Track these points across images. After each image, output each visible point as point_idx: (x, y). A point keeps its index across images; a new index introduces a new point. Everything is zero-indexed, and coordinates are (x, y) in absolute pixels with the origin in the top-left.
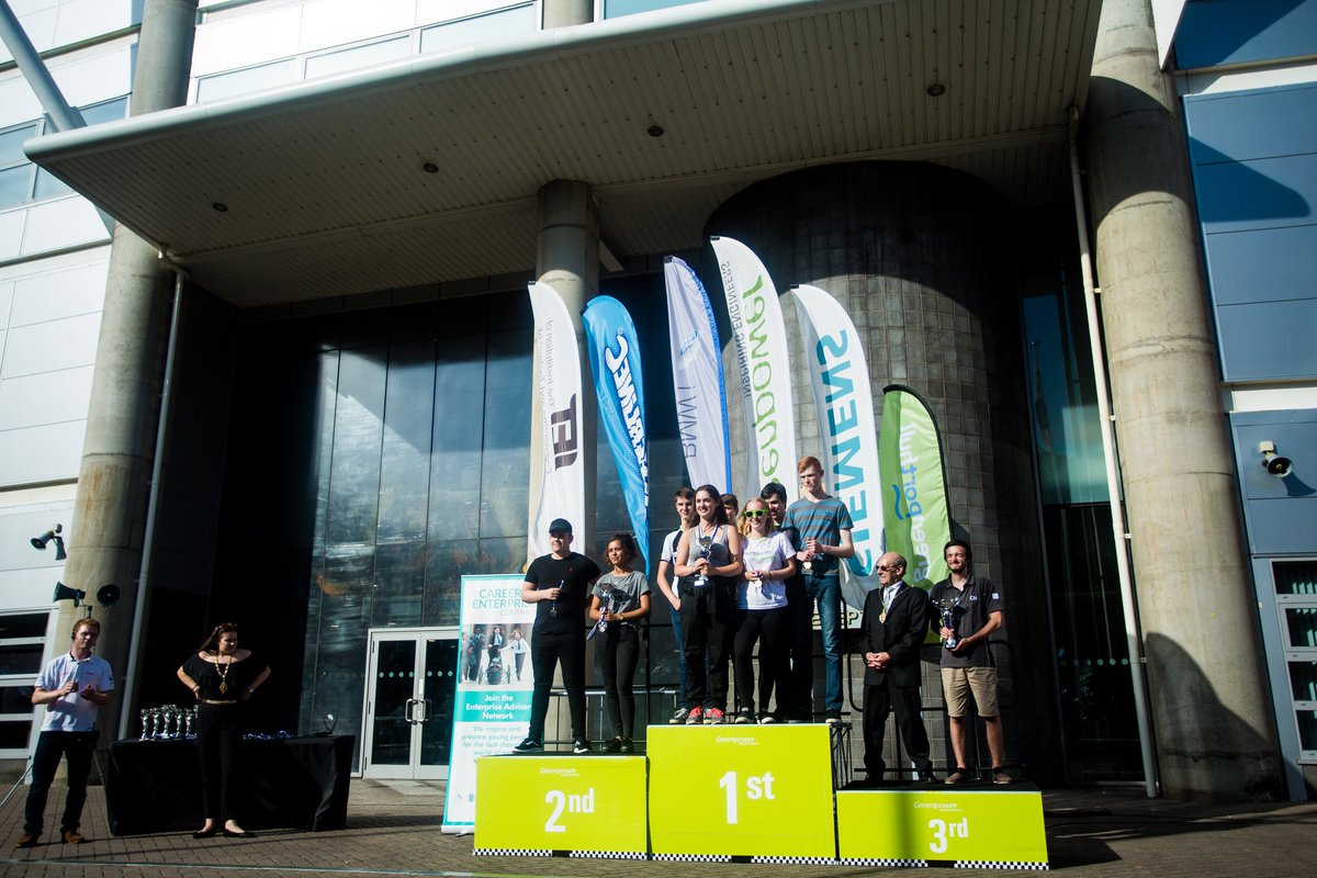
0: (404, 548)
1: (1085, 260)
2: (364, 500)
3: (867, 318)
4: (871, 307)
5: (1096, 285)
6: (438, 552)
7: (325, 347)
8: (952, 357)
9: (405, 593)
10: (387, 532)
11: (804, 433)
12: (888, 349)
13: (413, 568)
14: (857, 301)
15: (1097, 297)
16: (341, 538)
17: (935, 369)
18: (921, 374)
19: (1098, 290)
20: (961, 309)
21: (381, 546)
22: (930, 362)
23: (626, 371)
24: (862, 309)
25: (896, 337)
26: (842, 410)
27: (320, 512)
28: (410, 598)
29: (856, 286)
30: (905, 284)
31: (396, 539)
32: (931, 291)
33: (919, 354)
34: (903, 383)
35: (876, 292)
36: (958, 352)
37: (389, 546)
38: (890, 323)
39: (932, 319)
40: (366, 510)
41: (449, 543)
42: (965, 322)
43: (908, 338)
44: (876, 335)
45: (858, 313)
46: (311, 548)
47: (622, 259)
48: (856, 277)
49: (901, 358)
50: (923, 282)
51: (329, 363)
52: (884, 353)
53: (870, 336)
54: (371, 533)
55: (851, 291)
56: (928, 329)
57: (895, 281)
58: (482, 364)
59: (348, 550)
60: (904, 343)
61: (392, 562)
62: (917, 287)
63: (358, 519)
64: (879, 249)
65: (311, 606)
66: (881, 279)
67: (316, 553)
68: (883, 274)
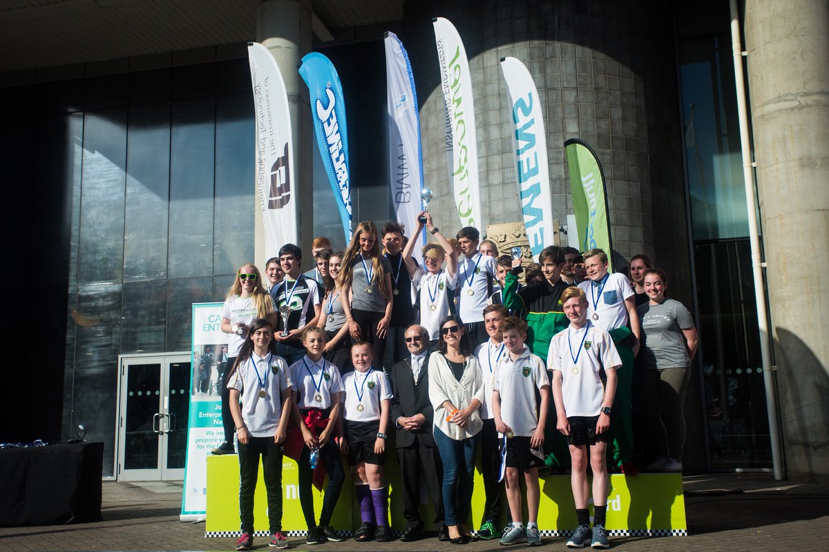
0: (148, 285)
1: (734, 25)
2: (111, 244)
3: (545, 81)
4: (549, 70)
5: (743, 48)
6: (177, 288)
7: (71, 110)
8: (617, 114)
9: (150, 324)
10: (132, 272)
11: (490, 181)
12: (563, 107)
13: (157, 302)
14: (536, 66)
15: (744, 59)
16: (92, 278)
17: (604, 125)
18: (591, 129)
19: (745, 54)
20: (627, 71)
21: (127, 284)
22: (599, 118)
23: (333, 121)
24: (541, 72)
25: (570, 97)
26: (528, 160)
27: (73, 254)
28: (154, 328)
29: (536, 52)
30: (579, 48)
31: (140, 278)
32: (601, 55)
33: (589, 111)
34: (576, 137)
35: (553, 57)
36: (623, 110)
37: (135, 283)
38: (565, 84)
39: (601, 81)
40: (113, 253)
41: (187, 280)
42: (629, 85)
43: (581, 98)
44: (553, 95)
45: (538, 75)
46: (67, 286)
47: (333, 30)
48: (536, 43)
49: (574, 115)
50: (593, 46)
51: (75, 124)
52: (559, 110)
53: (547, 96)
54: (118, 273)
55: (531, 56)
56: (597, 89)
57: (569, 47)
58: (212, 126)
59: (98, 287)
60: (577, 102)
61: (138, 297)
62: (588, 51)
63: (106, 260)
64: (556, 18)
65: (68, 336)
66: (557, 45)
67: (71, 290)
68: (559, 40)
